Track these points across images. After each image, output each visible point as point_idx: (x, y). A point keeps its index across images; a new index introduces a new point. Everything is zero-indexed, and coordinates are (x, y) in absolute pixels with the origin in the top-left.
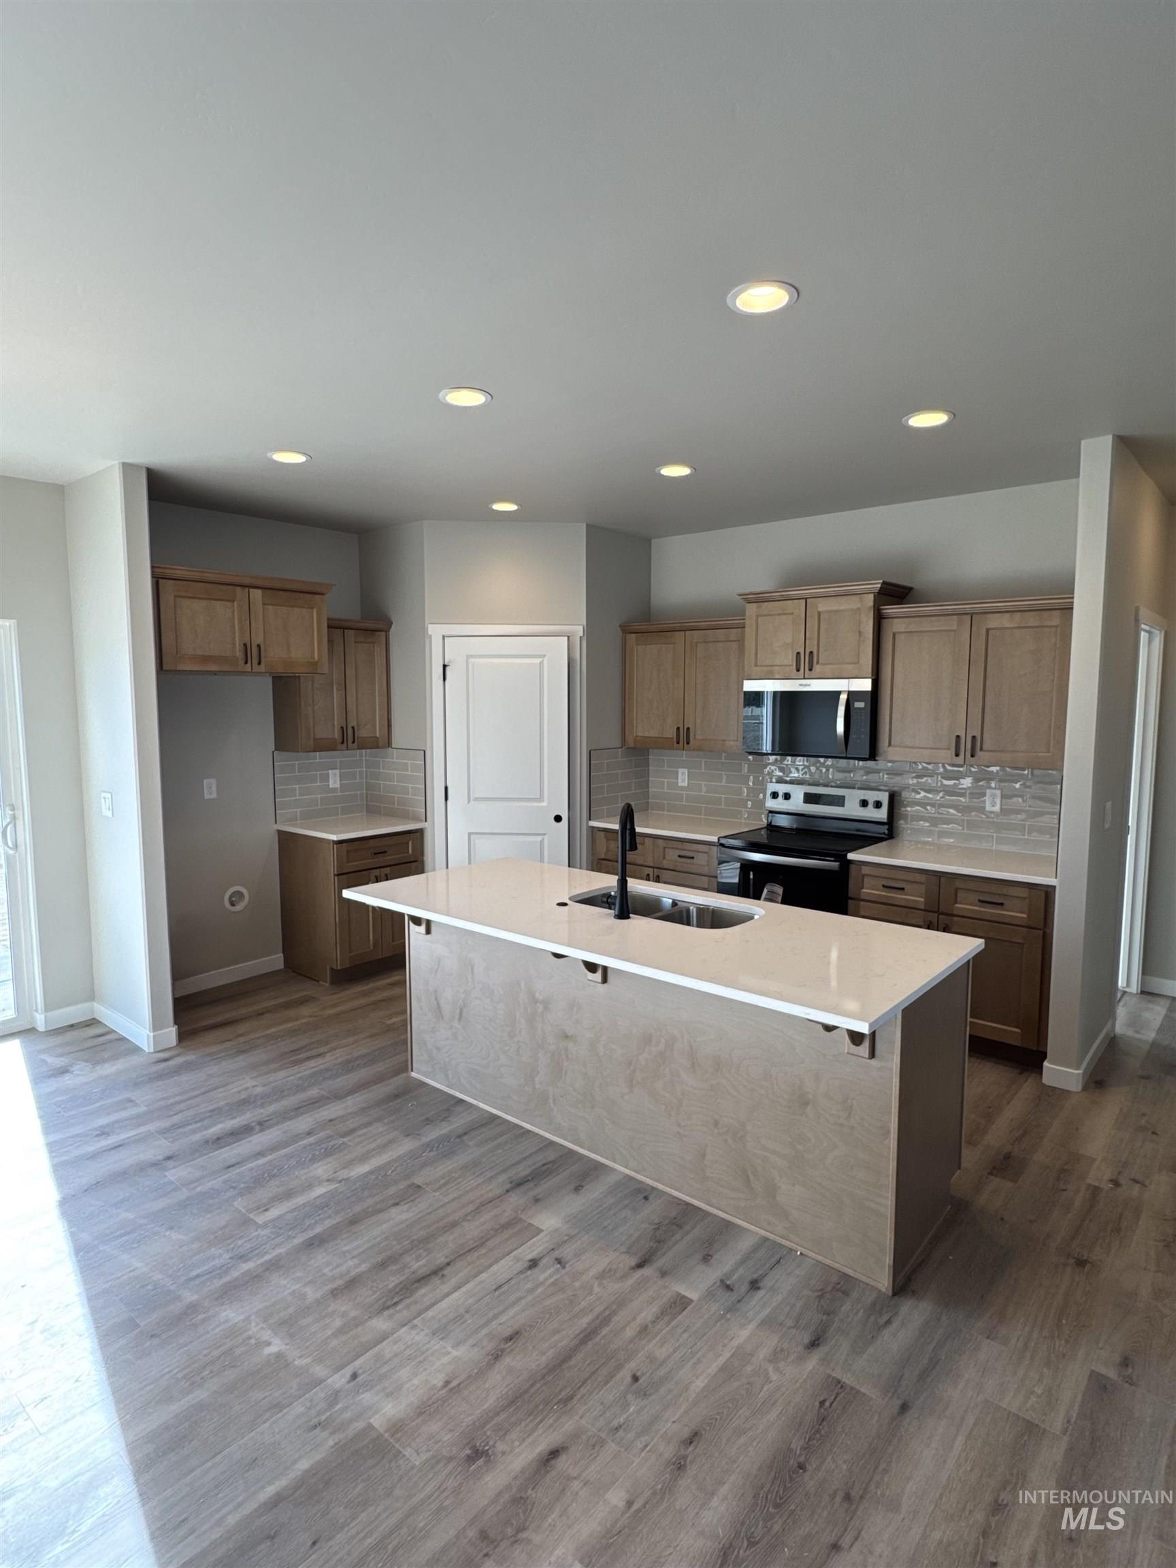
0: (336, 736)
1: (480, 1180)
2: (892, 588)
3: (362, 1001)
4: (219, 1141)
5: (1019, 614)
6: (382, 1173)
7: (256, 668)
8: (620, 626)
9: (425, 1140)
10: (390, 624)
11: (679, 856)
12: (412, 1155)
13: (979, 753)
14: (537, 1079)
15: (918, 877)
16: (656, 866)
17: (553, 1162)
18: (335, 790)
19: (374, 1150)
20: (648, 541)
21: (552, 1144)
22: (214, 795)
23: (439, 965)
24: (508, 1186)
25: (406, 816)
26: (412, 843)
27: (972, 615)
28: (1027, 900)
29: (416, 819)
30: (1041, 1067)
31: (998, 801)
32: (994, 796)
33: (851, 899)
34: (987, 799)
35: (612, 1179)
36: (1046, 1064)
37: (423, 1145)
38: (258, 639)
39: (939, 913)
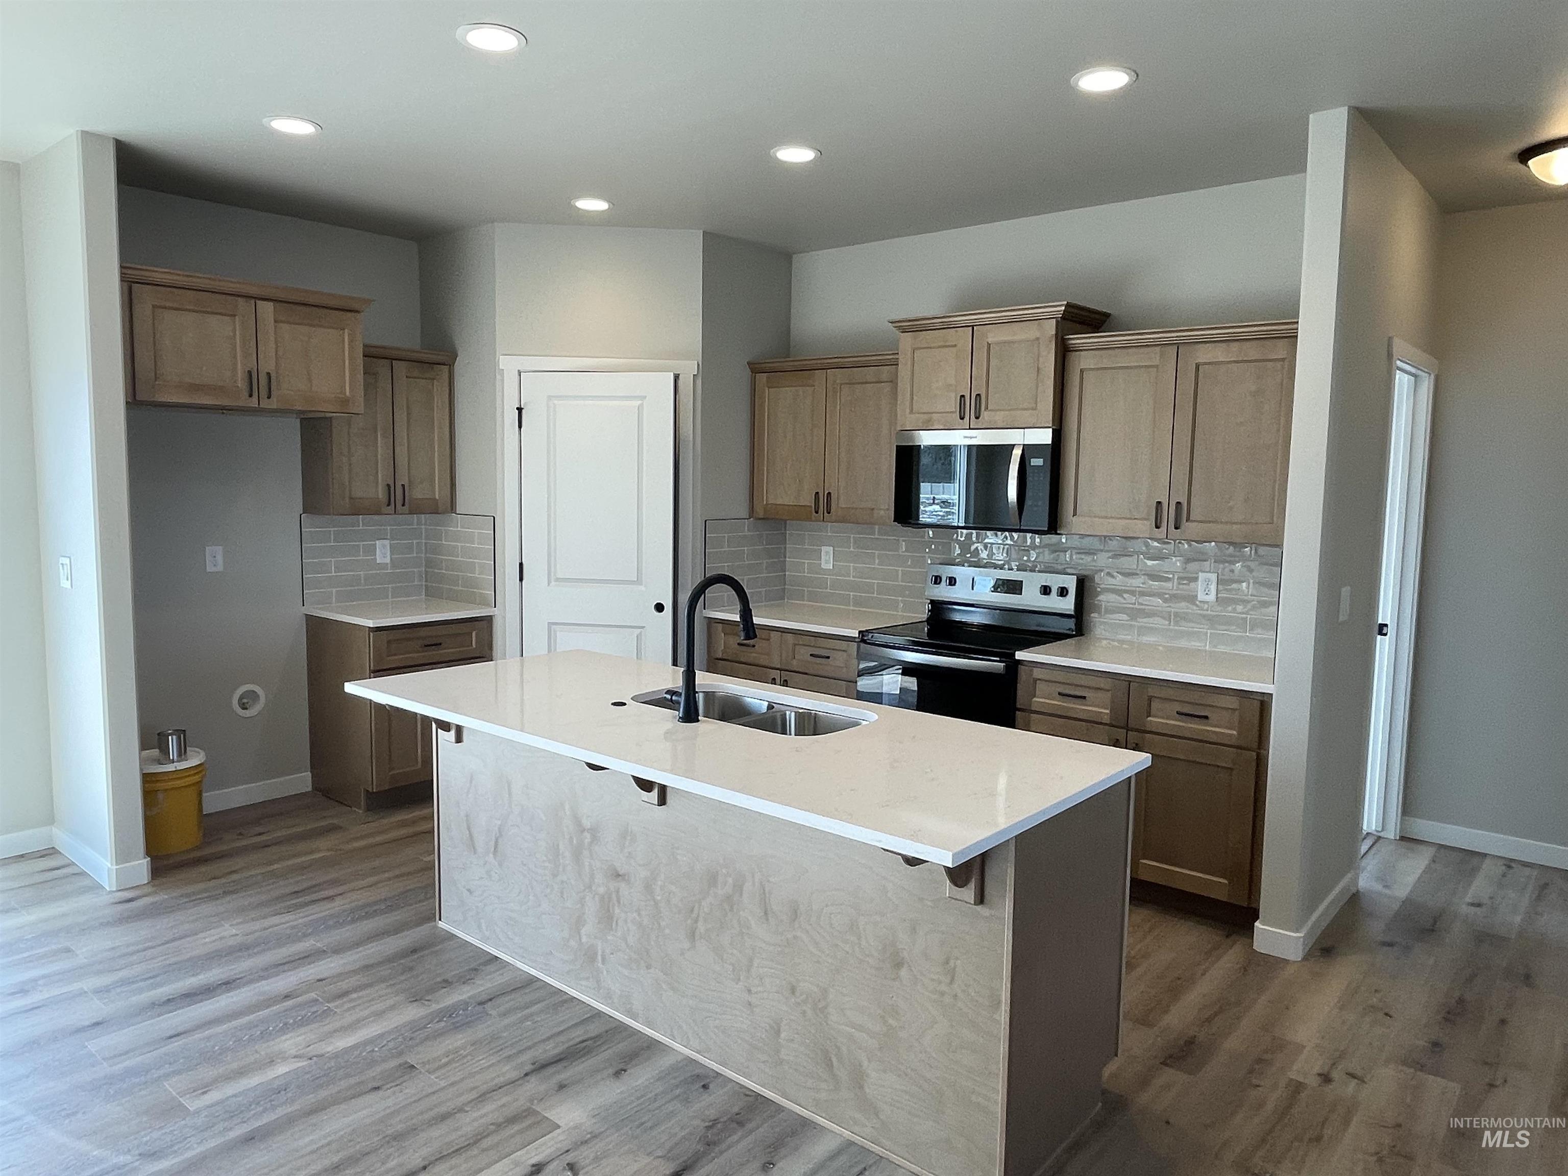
0: (380, 496)
1: (493, 1060)
2: (1076, 311)
3: (404, 832)
4: (171, 1003)
5: (1236, 344)
6: (369, 1048)
7: (265, 404)
8: (748, 363)
9: (435, 1007)
10: (454, 356)
11: (811, 655)
12: (415, 1026)
13: (1185, 524)
14: (583, 932)
15: (1103, 683)
16: (783, 667)
17: (598, 1037)
18: (383, 566)
19: (366, 1018)
20: (791, 257)
21: (599, 1014)
22: (220, 568)
23: (471, 782)
24: (529, 1068)
25: (472, 600)
26: (476, 634)
27: (1178, 345)
28: (1237, 712)
29: (484, 603)
30: (1251, 929)
31: (1213, 587)
32: (1208, 582)
33: (1019, 710)
34: (1200, 586)
35: (666, 1062)
36: (1257, 924)
37: (432, 1013)
38: (268, 365)
39: (1127, 728)
